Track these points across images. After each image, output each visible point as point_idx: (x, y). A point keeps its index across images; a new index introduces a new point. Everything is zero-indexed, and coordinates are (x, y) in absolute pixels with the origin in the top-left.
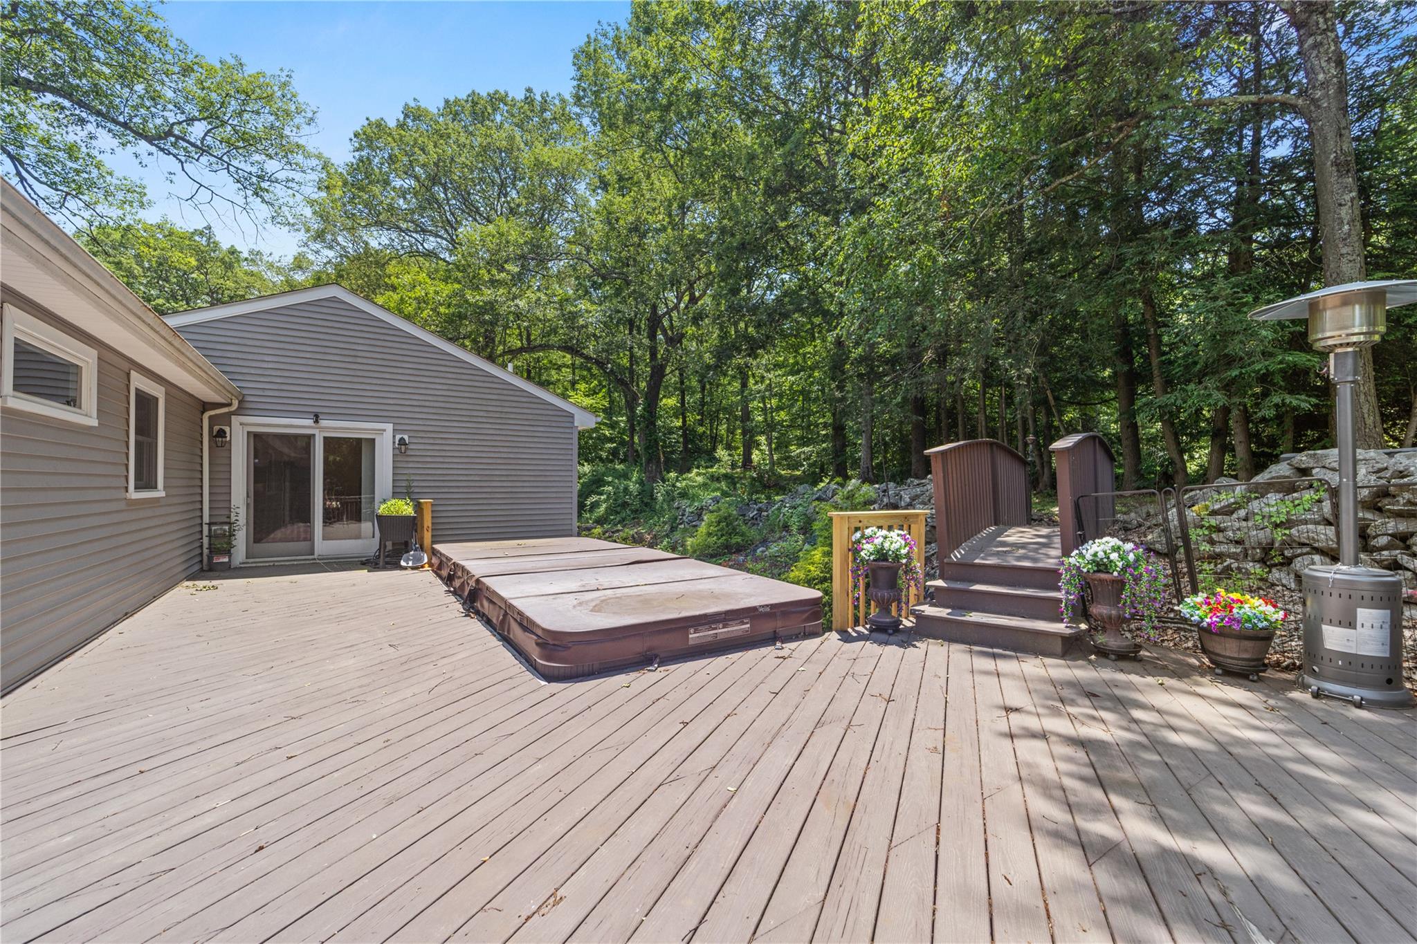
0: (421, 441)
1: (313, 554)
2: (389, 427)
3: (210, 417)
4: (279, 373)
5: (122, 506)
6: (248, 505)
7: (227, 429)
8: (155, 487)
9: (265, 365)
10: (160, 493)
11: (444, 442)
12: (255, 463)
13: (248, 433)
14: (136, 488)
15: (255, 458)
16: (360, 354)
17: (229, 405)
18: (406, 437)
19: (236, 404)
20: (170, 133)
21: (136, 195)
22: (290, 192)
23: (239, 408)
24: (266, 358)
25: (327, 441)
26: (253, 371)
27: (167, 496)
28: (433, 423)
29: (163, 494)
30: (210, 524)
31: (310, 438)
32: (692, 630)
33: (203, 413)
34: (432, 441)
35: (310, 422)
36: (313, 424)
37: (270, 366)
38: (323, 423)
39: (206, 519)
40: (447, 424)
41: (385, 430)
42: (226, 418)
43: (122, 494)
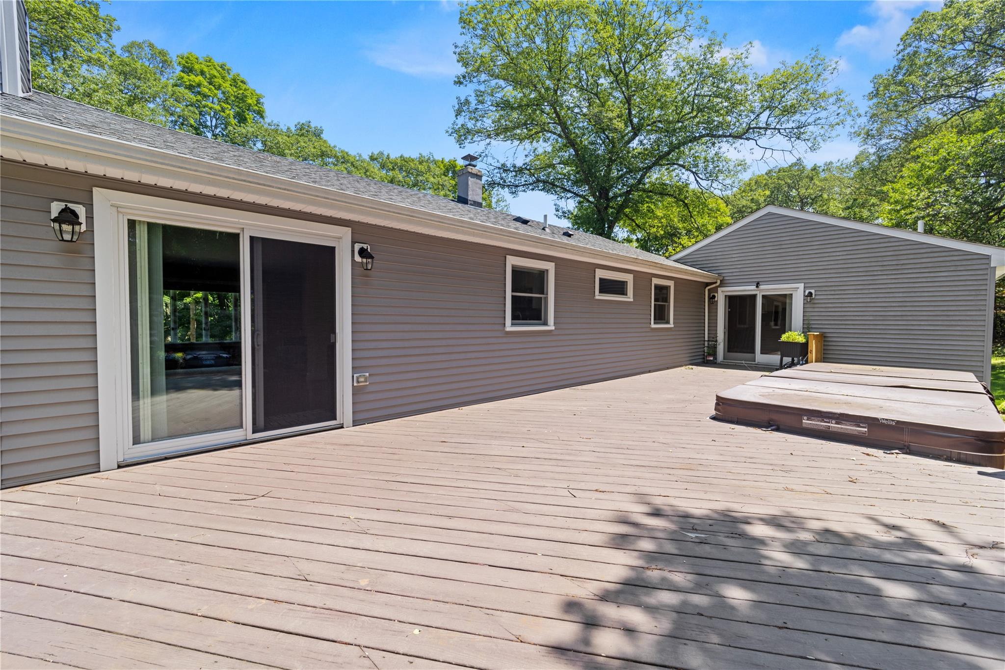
0: (824, 293)
1: (755, 361)
2: (801, 286)
3: (709, 290)
4: (739, 263)
5: (648, 330)
6: (725, 333)
7: (716, 295)
8: (668, 322)
9: (733, 260)
10: (671, 325)
11: (843, 292)
12: (729, 311)
13: (726, 296)
14: (654, 323)
15: (729, 308)
16: (783, 243)
17: (716, 283)
18: (813, 291)
19: (719, 282)
20: (749, 128)
21: (742, 165)
22: (820, 126)
23: (721, 283)
24: (734, 256)
25: (763, 296)
26: (728, 264)
27: (674, 327)
28: (834, 280)
29: (672, 326)
30: (708, 341)
31: (754, 297)
32: (805, 418)
33: (705, 288)
34: (833, 293)
35: (754, 287)
36: (756, 289)
37: (736, 259)
38: (762, 287)
39: (706, 339)
40: (845, 279)
41: (798, 288)
42: (715, 290)
43: (648, 325)
